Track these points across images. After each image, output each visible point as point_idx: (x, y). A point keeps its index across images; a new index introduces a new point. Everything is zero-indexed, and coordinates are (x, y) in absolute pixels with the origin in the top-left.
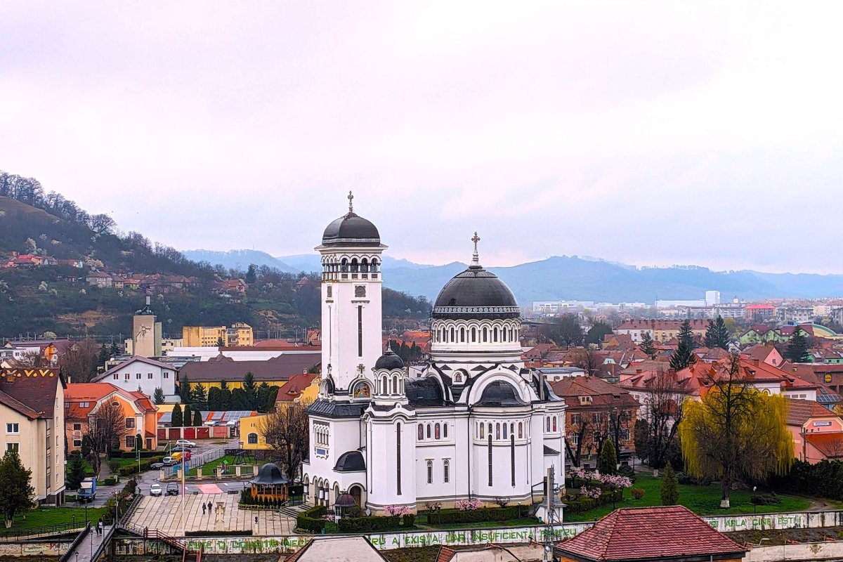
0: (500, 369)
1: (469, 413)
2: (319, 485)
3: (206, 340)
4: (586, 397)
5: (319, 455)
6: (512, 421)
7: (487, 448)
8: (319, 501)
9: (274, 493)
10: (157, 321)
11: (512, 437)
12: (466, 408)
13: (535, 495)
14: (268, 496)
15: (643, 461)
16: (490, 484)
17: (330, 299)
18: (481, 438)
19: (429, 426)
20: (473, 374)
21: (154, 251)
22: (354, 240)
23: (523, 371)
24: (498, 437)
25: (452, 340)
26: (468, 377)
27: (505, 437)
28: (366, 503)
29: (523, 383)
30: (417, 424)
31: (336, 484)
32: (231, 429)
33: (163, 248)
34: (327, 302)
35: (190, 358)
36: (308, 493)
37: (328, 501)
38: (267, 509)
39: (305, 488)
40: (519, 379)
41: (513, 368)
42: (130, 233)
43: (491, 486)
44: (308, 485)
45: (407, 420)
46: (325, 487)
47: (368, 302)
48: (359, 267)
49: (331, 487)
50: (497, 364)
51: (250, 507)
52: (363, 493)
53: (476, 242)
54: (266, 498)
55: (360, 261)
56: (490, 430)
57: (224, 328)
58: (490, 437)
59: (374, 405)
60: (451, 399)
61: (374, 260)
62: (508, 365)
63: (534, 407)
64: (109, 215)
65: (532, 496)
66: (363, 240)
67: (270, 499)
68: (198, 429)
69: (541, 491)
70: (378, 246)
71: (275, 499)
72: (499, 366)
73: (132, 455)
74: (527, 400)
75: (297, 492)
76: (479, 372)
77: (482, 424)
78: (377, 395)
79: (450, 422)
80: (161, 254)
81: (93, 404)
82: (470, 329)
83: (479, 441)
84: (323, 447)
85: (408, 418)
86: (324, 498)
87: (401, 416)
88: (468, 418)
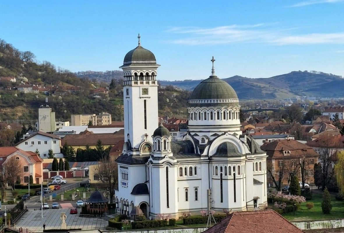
0: (227, 135)
1: (209, 161)
2: (124, 203)
3: (84, 122)
4: (287, 151)
5: (123, 185)
6: (234, 165)
7: (220, 181)
8: (124, 212)
9: (99, 208)
10: (52, 111)
11: (234, 174)
12: (207, 158)
13: (249, 207)
14: (96, 209)
15: (319, 188)
16: (222, 201)
17: (128, 96)
18: (216, 175)
19: (186, 169)
20: (212, 138)
21: (57, 72)
22: (141, 62)
23: (241, 136)
24: (226, 174)
25: (200, 119)
26: (208, 140)
27: (230, 174)
28: (150, 213)
29: (241, 144)
30: (179, 168)
31: (132, 202)
32: (86, 172)
33: (63, 70)
34: (126, 98)
35: (71, 132)
36: (118, 207)
37: (128, 212)
38: (95, 217)
39: (117, 204)
40: (238, 141)
41: (235, 135)
42: (44, 62)
43: (222, 202)
44: (118, 203)
45: (172, 165)
46: (126, 204)
47: (150, 98)
48: (144, 77)
49: (130, 204)
50: (225, 133)
51: (85, 216)
52: (148, 208)
53: (213, 62)
54: (94, 211)
55: (144, 74)
56: (221, 170)
57: (94, 115)
58: (221, 175)
59: (152, 156)
60: (199, 153)
61: (153, 73)
62: (232, 133)
63: (247, 157)
64: (32, 52)
65: (247, 207)
66: (146, 62)
67: (97, 211)
68: (66, 172)
69: (252, 205)
70: (154, 65)
71: (99, 211)
72: (227, 134)
73: (26, 187)
74: (244, 153)
75: (112, 207)
76: (214, 137)
77: (216, 167)
78: (154, 151)
79: (198, 166)
80: (61, 74)
81: (5, 158)
82: (209, 112)
83: (215, 177)
84: (125, 181)
85: (173, 164)
86: (126, 211)
87: (169, 163)
88: (209, 164)
